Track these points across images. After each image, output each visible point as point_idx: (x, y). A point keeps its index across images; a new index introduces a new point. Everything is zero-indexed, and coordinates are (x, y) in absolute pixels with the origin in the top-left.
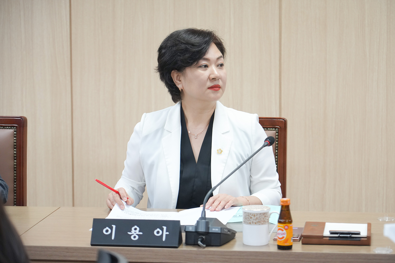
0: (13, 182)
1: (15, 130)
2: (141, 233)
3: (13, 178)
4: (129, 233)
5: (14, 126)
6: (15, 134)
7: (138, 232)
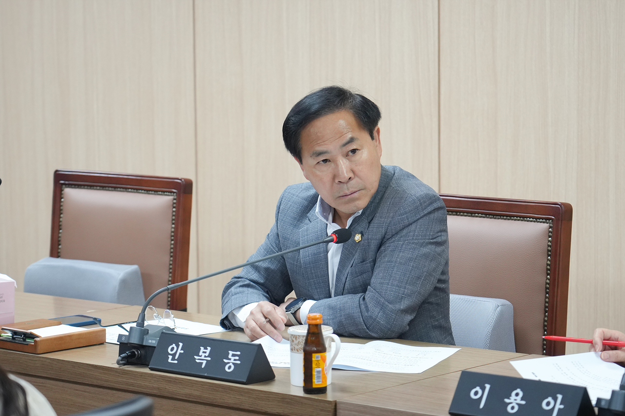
0: (543, 312)
1: (552, 225)
2: (523, 402)
3: (544, 304)
4: (507, 400)
5: (549, 219)
6: (550, 232)
7: (520, 399)
